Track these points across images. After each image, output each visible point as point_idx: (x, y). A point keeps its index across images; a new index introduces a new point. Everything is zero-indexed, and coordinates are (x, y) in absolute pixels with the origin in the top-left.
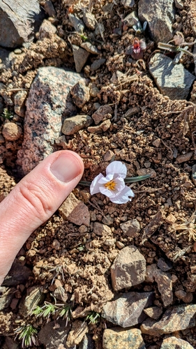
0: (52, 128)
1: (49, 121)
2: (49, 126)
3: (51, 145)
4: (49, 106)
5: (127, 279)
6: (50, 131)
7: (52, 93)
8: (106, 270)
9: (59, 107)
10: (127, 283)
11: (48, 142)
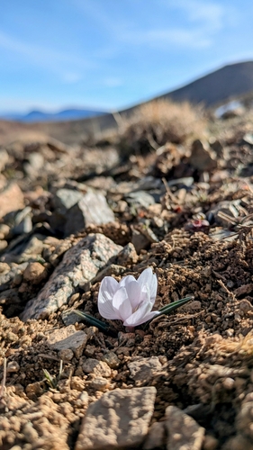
0: (82, 270)
1: (82, 262)
2: (79, 267)
3: (73, 285)
4: (89, 252)
5: (109, 424)
6: (79, 272)
7: (97, 242)
8: (77, 417)
9: (99, 258)
10: (107, 434)
11: (71, 280)
